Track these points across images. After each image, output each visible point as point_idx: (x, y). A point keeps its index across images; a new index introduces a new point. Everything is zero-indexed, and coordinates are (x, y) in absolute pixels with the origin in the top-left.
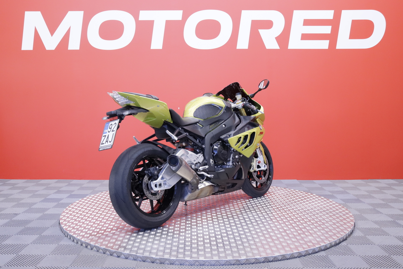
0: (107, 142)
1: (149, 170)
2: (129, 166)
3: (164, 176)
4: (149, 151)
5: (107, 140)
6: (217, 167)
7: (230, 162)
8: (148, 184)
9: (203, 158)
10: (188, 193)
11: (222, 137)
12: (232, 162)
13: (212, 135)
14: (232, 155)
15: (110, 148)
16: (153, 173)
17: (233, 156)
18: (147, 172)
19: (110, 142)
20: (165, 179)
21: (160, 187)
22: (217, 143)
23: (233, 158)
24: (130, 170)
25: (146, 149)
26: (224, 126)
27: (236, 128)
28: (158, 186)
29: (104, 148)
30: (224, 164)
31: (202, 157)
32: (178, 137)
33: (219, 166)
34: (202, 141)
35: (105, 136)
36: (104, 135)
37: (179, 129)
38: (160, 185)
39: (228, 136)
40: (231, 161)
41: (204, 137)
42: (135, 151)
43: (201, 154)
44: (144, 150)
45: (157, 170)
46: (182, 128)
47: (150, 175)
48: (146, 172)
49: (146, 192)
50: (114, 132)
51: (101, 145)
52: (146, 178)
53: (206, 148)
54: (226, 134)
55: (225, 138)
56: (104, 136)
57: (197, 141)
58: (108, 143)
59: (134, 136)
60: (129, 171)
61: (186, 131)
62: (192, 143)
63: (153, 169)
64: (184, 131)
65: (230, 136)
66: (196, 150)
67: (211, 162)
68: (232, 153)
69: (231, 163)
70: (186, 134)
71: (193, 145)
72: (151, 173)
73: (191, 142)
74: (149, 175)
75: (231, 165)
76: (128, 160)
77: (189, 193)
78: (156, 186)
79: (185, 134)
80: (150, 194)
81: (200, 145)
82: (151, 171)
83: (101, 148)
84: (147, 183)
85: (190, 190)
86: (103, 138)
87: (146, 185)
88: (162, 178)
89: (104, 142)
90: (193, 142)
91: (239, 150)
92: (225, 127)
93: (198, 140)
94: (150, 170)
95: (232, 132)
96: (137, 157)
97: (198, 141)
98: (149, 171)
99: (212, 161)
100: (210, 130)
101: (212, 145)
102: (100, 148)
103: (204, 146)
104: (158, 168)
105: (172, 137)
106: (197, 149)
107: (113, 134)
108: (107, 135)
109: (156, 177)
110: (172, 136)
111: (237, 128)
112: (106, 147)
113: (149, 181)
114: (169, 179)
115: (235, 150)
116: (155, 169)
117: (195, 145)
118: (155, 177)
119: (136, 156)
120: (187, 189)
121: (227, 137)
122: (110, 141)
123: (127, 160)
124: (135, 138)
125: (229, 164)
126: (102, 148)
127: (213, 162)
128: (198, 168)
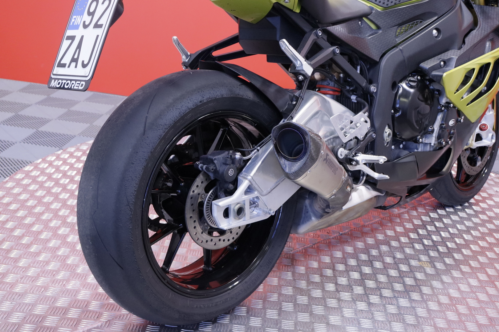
0: (73, 64)
1: (212, 161)
2: (145, 153)
3: (254, 183)
4: (216, 100)
5: (76, 57)
6: (397, 147)
7: (433, 136)
8: (201, 204)
9: (369, 125)
10: (311, 218)
11: (426, 65)
12: (439, 137)
13: (401, 58)
14: (440, 117)
15: (80, 88)
16: (223, 173)
17: (443, 119)
18: (205, 167)
19: (84, 66)
20: (256, 193)
21: (240, 219)
22: (411, 81)
23: (441, 127)
24: (147, 164)
25: (208, 95)
26: (435, 32)
27: (464, 42)
28: (232, 214)
29: (64, 81)
30: (416, 141)
31: (366, 122)
32: (314, 62)
33: (401, 146)
34: (371, 72)
35: (72, 38)
36: (69, 33)
37: (317, 35)
38: (240, 211)
39: (442, 63)
40: (435, 134)
41: (378, 61)
42: (170, 100)
43: (365, 113)
44: (200, 99)
45: (236, 163)
46: (325, 32)
47: (212, 175)
48: (200, 165)
49: (195, 227)
50: (101, 32)
51: (57, 70)
52: (197, 186)
53: (378, 93)
54: (436, 57)
55: (434, 68)
56: (69, 38)
57: (356, 69)
58: (76, 67)
59: (175, 37)
60: (146, 168)
61: (333, 40)
62: (342, 75)
63: (224, 161)
64: (328, 41)
65: (446, 62)
66: (349, 95)
67: (386, 135)
68: (442, 111)
69: (432, 140)
70: (334, 52)
71: (342, 82)
72: (216, 172)
73: (339, 70)
74: (208, 176)
75: (432, 145)
76: (145, 131)
77: (313, 218)
78: (226, 213)
79: (330, 50)
80: (207, 232)
81: (364, 85)
82: (215, 166)
83: (55, 79)
84: (200, 200)
85: (320, 211)
86: (66, 43)
87: (196, 206)
88: (249, 190)
89: (66, 60)
90: (344, 72)
91: (461, 104)
92: (436, 37)
93: (359, 68)
94: (214, 163)
95: (453, 54)
96: (175, 123)
97: (359, 72)
98: (212, 167)
99: (389, 135)
100: (398, 40)
101: (395, 85)
102: (53, 76)
103: (373, 88)
104: (240, 159)
105: (298, 64)
106: (353, 92)
107: (98, 36)
108: (78, 33)
109: (231, 186)
110: (297, 59)
111: (467, 40)
112: (71, 80)
113: (208, 193)
114: (269, 192)
115: (452, 105)
116: (229, 161)
117: (348, 80)
118: (226, 186)
119: (172, 116)
120: (311, 205)
121: (437, 67)
122: (85, 63)
123: (142, 129)
124: (179, 44)
125: (427, 141)
126: (58, 79)
127: (391, 136)
128: (351, 157)
